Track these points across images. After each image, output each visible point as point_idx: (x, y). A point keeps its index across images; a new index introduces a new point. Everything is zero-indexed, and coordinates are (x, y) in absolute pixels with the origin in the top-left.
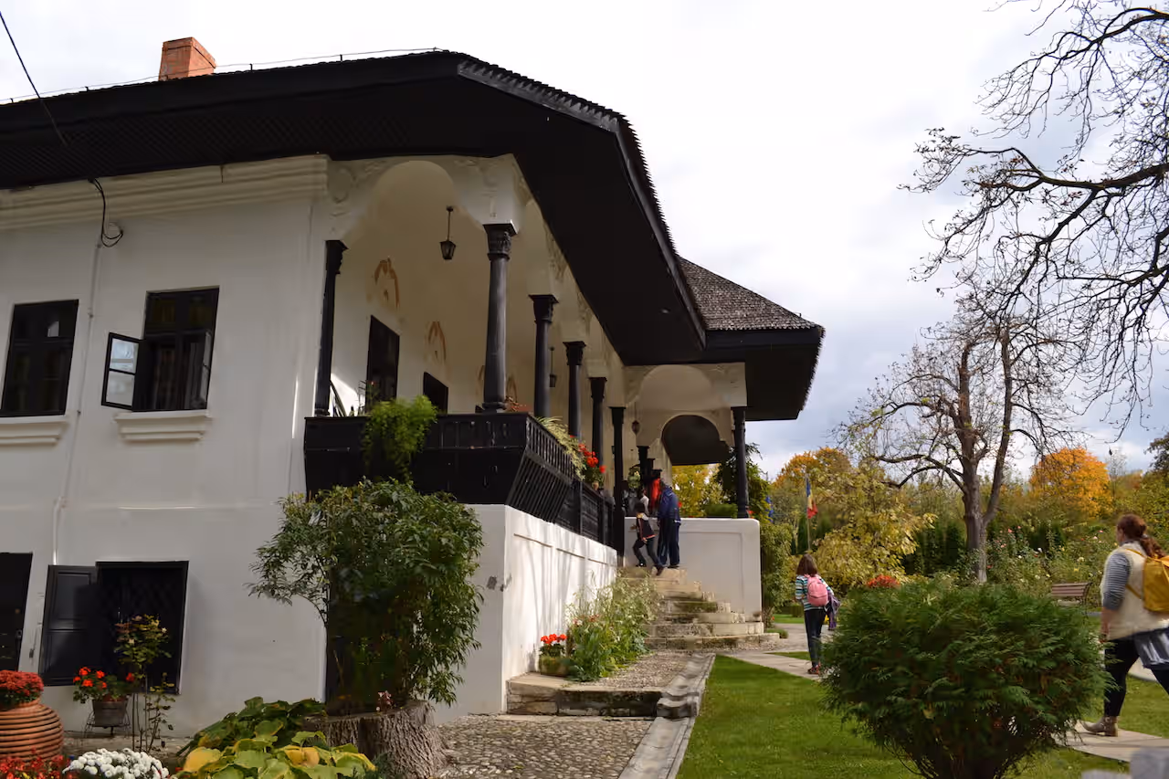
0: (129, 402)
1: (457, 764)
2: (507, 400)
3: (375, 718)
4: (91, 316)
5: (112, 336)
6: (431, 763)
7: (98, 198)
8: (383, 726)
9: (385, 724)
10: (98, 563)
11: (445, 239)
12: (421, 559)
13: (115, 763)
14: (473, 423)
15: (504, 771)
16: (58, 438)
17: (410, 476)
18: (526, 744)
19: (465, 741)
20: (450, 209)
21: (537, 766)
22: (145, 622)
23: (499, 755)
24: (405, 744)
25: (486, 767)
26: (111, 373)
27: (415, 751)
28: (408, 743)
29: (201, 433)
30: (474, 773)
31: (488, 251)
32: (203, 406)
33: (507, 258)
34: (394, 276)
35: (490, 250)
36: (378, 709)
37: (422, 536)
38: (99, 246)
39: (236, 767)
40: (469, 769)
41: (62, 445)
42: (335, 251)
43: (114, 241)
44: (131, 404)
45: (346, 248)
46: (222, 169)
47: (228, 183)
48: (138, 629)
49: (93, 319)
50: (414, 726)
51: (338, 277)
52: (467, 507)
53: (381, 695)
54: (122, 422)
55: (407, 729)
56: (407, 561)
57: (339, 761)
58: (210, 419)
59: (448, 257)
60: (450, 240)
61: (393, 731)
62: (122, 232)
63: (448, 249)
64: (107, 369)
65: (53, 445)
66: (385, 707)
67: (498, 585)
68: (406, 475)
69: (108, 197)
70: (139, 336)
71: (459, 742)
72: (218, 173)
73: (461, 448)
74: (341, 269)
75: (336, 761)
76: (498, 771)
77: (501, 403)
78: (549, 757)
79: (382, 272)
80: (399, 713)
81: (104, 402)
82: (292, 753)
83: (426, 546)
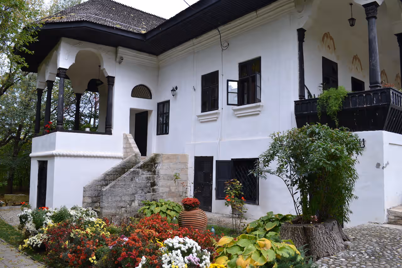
0: (236, 103)
1: (349, 250)
2: (382, 83)
3: (309, 227)
4: (223, 75)
5: (228, 81)
6: (336, 248)
7: (218, 35)
8: (313, 230)
9: (314, 230)
10: (232, 159)
11: (351, 17)
12: (322, 159)
13: (179, 243)
14: (364, 95)
15: (370, 257)
16: (217, 118)
17: (337, 120)
18: (389, 242)
19: (359, 237)
20: (351, 4)
21: (389, 257)
22: (234, 181)
23: (372, 247)
24: (322, 239)
25: (362, 253)
26: (229, 93)
27: (328, 243)
28: (324, 239)
29: (259, 111)
30: (355, 256)
31: (366, 16)
32: (260, 101)
33: (376, 18)
34: (331, 39)
35: (367, 16)
36: (311, 223)
37: (323, 148)
38: (222, 51)
39: (237, 245)
40: (353, 254)
41: (219, 120)
42: (301, 33)
43: (226, 47)
44: (237, 104)
45: (306, 31)
46: (256, 12)
47: (259, 16)
48: (232, 184)
49: (223, 76)
50: (327, 231)
51: (304, 43)
52: (353, 133)
53: (312, 217)
54: (235, 110)
55: (324, 233)
56: (316, 160)
57: (280, 248)
58: (262, 106)
59: (352, 25)
60: (353, 17)
61: (317, 233)
62: (228, 44)
63: (352, 21)
64: (228, 92)
65: (216, 120)
66: (314, 222)
67: (381, 167)
68: (336, 120)
69: (222, 33)
70: (238, 79)
71: (356, 238)
72: (255, 14)
73: (360, 106)
74: (304, 40)
75: (279, 248)
76: (367, 257)
77: (379, 85)
78: (397, 252)
79: (325, 38)
80: (320, 225)
81: (228, 104)
82: (260, 242)
83: (325, 153)
